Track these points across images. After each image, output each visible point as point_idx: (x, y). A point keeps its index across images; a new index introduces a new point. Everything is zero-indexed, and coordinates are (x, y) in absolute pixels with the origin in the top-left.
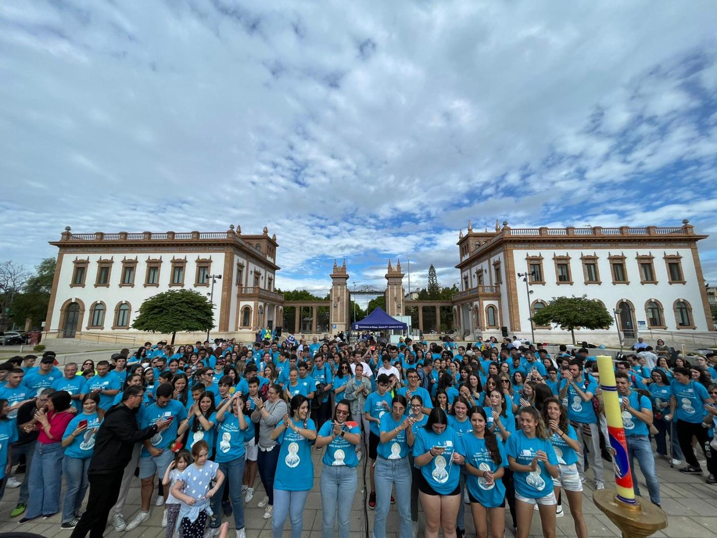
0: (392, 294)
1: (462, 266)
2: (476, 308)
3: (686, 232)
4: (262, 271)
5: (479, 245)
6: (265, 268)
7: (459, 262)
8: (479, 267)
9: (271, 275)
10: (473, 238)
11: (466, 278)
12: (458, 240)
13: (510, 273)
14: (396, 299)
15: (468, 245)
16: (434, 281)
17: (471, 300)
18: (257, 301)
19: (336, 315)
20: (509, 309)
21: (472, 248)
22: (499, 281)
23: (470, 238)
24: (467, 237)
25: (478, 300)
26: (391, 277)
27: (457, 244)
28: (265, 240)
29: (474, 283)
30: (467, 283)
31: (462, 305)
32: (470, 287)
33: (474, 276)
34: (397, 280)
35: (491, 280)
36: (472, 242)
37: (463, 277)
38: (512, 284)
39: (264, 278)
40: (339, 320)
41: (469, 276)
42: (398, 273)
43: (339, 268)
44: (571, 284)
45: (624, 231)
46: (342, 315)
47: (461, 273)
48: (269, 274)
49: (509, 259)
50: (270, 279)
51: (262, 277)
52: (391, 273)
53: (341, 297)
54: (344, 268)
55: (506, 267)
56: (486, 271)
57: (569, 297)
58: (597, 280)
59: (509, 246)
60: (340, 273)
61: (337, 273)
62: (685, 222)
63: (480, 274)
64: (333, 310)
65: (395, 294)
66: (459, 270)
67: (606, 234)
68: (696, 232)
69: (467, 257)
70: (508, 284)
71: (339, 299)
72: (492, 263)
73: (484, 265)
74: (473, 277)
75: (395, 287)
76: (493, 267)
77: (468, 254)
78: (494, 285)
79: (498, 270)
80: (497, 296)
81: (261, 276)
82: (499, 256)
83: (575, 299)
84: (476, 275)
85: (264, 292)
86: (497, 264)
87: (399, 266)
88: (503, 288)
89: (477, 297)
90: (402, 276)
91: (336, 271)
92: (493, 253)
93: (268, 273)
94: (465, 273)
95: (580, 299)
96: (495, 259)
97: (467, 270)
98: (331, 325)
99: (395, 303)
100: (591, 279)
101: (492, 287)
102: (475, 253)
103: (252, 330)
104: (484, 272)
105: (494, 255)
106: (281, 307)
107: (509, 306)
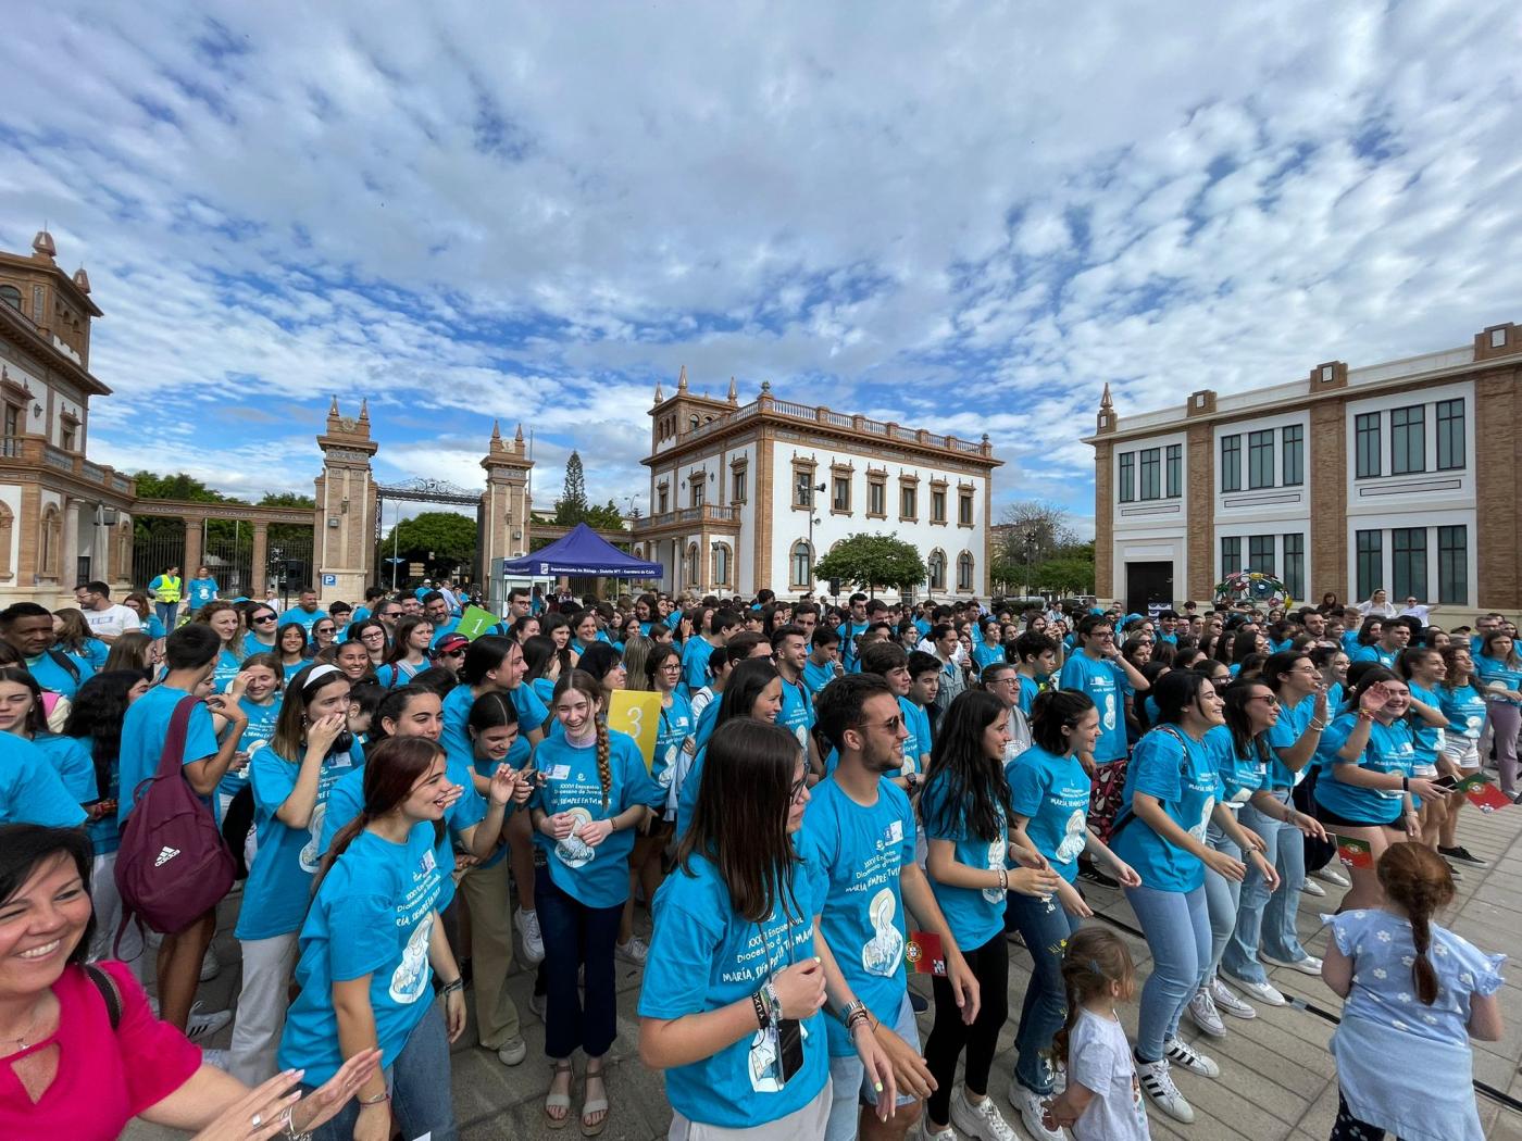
0: (501, 507)
1: (656, 463)
2: (694, 547)
3: (984, 452)
4: (38, 389)
5: (697, 424)
6: (46, 380)
7: (649, 453)
8: (697, 467)
9: (72, 408)
10: (687, 406)
11: (663, 487)
12: (651, 405)
13: (764, 486)
14: (508, 518)
15: (674, 417)
16: (579, 488)
17: (681, 533)
18: (34, 489)
19: (334, 550)
20: (756, 552)
21: (684, 426)
22: (739, 498)
23: (682, 404)
24: (674, 402)
25: (702, 533)
26: (500, 465)
27: (650, 413)
28: (46, 280)
29: (684, 500)
30: (663, 497)
31: (658, 541)
32: (670, 509)
33: (683, 485)
34: (514, 475)
35: (722, 496)
36: (685, 415)
37: (656, 485)
38: (766, 506)
39: (43, 414)
40: (344, 562)
41: (671, 483)
42: (517, 458)
43: (348, 422)
44: (850, 515)
45: (923, 437)
46: (353, 549)
47: (653, 477)
48: (63, 403)
49: (764, 455)
50: (70, 422)
51: (38, 409)
52: (499, 456)
53: (353, 503)
54: (364, 423)
55: (759, 472)
56: (712, 476)
57: (872, 535)
58: (881, 512)
59: (769, 432)
60: (349, 437)
61: (339, 435)
62: (985, 437)
63: (698, 482)
64: (323, 539)
65: (508, 509)
66: (648, 470)
67: (901, 438)
68: (994, 455)
69: (669, 444)
70: (759, 505)
71: (345, 507)
72: (729, 460)
73: (711, 464)
74: (680, 487)
75: (508, 490)
76: (729, 472)
77: (674, 438)
78: (727, 504)
79: (739, 477)
80: (734, 527)
81: (32, 403)
82: (748, 450)
83: (879, 539)
84: (688, 483)
85: (63, 458)
86: (739, 467)
87: (519, 441)
88: (748, 513)
89: (698, 527)
90: (526, 466)
91: (336, 429)
92: (735, 441)
93: (59, 399)
94: (662, 478)
95: (885, 539)
96: (737, 453)
97: (668, 469)
98: (320, 575)
99: (507, 528)
100: (874, 510)
101: (721, 506)
102: (688, 438)
103: (13, 583)
104: (708, 478)
105: (736, 446)
106: (124, 517)
107: (756, 547)
